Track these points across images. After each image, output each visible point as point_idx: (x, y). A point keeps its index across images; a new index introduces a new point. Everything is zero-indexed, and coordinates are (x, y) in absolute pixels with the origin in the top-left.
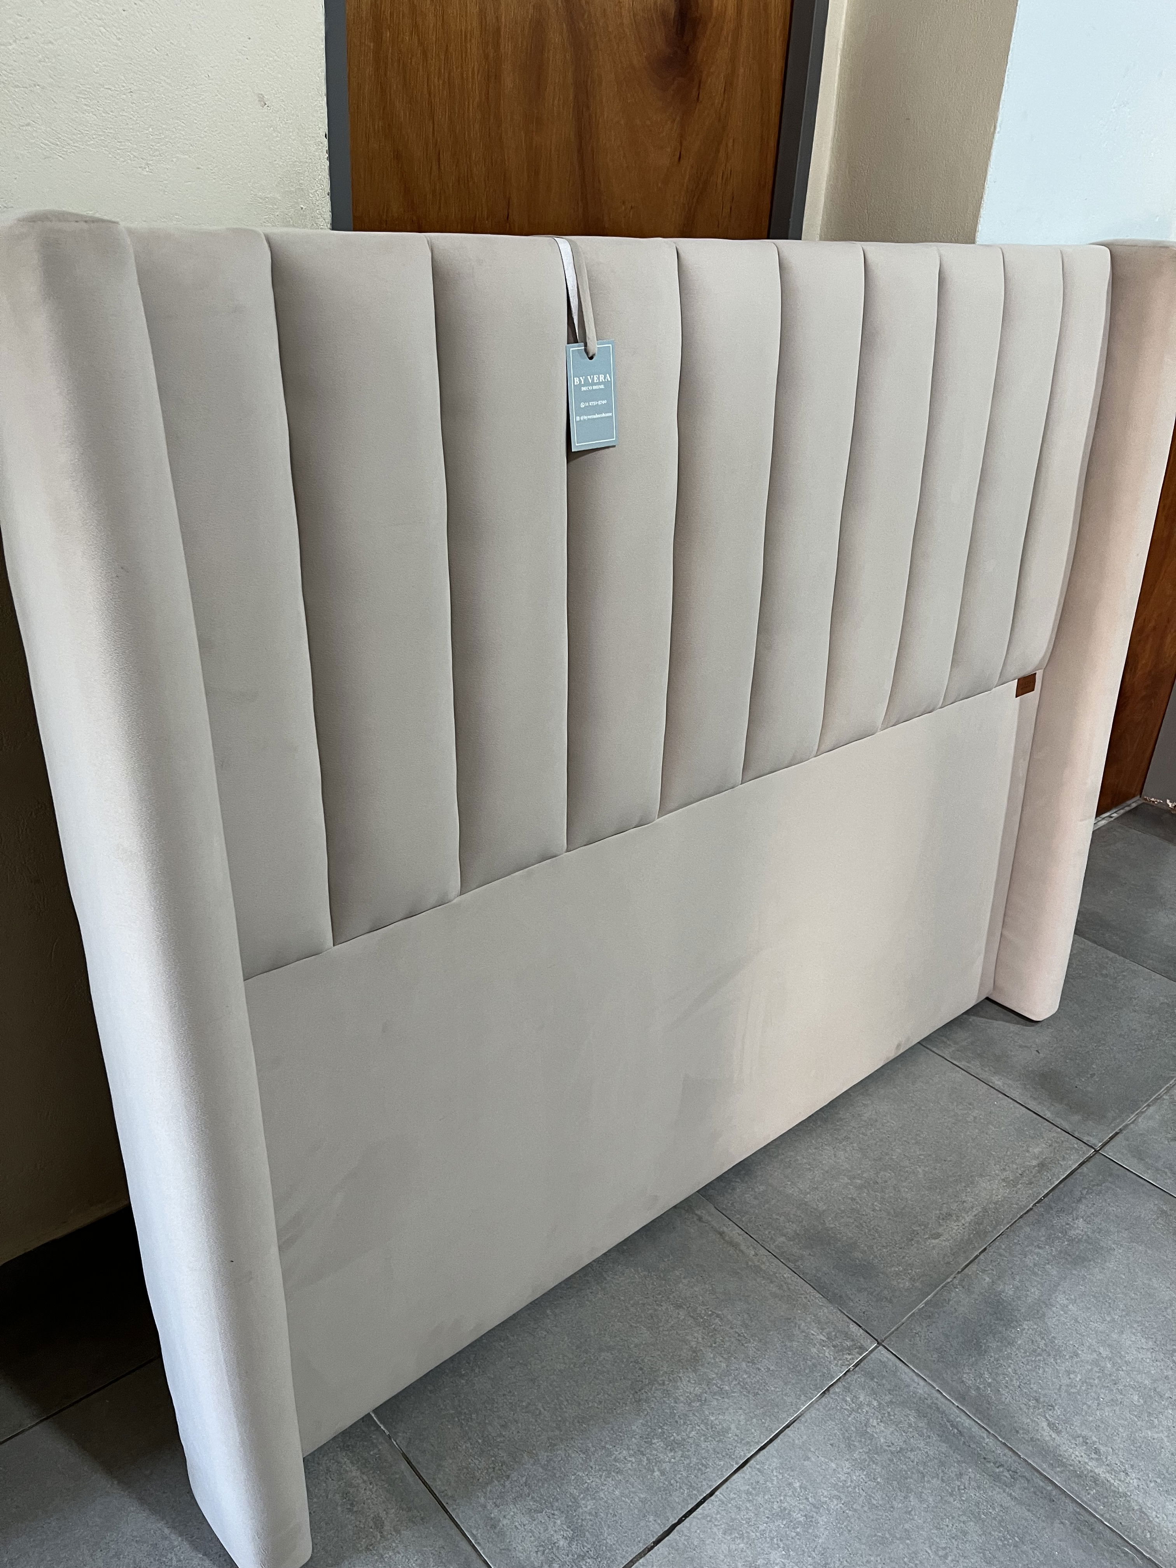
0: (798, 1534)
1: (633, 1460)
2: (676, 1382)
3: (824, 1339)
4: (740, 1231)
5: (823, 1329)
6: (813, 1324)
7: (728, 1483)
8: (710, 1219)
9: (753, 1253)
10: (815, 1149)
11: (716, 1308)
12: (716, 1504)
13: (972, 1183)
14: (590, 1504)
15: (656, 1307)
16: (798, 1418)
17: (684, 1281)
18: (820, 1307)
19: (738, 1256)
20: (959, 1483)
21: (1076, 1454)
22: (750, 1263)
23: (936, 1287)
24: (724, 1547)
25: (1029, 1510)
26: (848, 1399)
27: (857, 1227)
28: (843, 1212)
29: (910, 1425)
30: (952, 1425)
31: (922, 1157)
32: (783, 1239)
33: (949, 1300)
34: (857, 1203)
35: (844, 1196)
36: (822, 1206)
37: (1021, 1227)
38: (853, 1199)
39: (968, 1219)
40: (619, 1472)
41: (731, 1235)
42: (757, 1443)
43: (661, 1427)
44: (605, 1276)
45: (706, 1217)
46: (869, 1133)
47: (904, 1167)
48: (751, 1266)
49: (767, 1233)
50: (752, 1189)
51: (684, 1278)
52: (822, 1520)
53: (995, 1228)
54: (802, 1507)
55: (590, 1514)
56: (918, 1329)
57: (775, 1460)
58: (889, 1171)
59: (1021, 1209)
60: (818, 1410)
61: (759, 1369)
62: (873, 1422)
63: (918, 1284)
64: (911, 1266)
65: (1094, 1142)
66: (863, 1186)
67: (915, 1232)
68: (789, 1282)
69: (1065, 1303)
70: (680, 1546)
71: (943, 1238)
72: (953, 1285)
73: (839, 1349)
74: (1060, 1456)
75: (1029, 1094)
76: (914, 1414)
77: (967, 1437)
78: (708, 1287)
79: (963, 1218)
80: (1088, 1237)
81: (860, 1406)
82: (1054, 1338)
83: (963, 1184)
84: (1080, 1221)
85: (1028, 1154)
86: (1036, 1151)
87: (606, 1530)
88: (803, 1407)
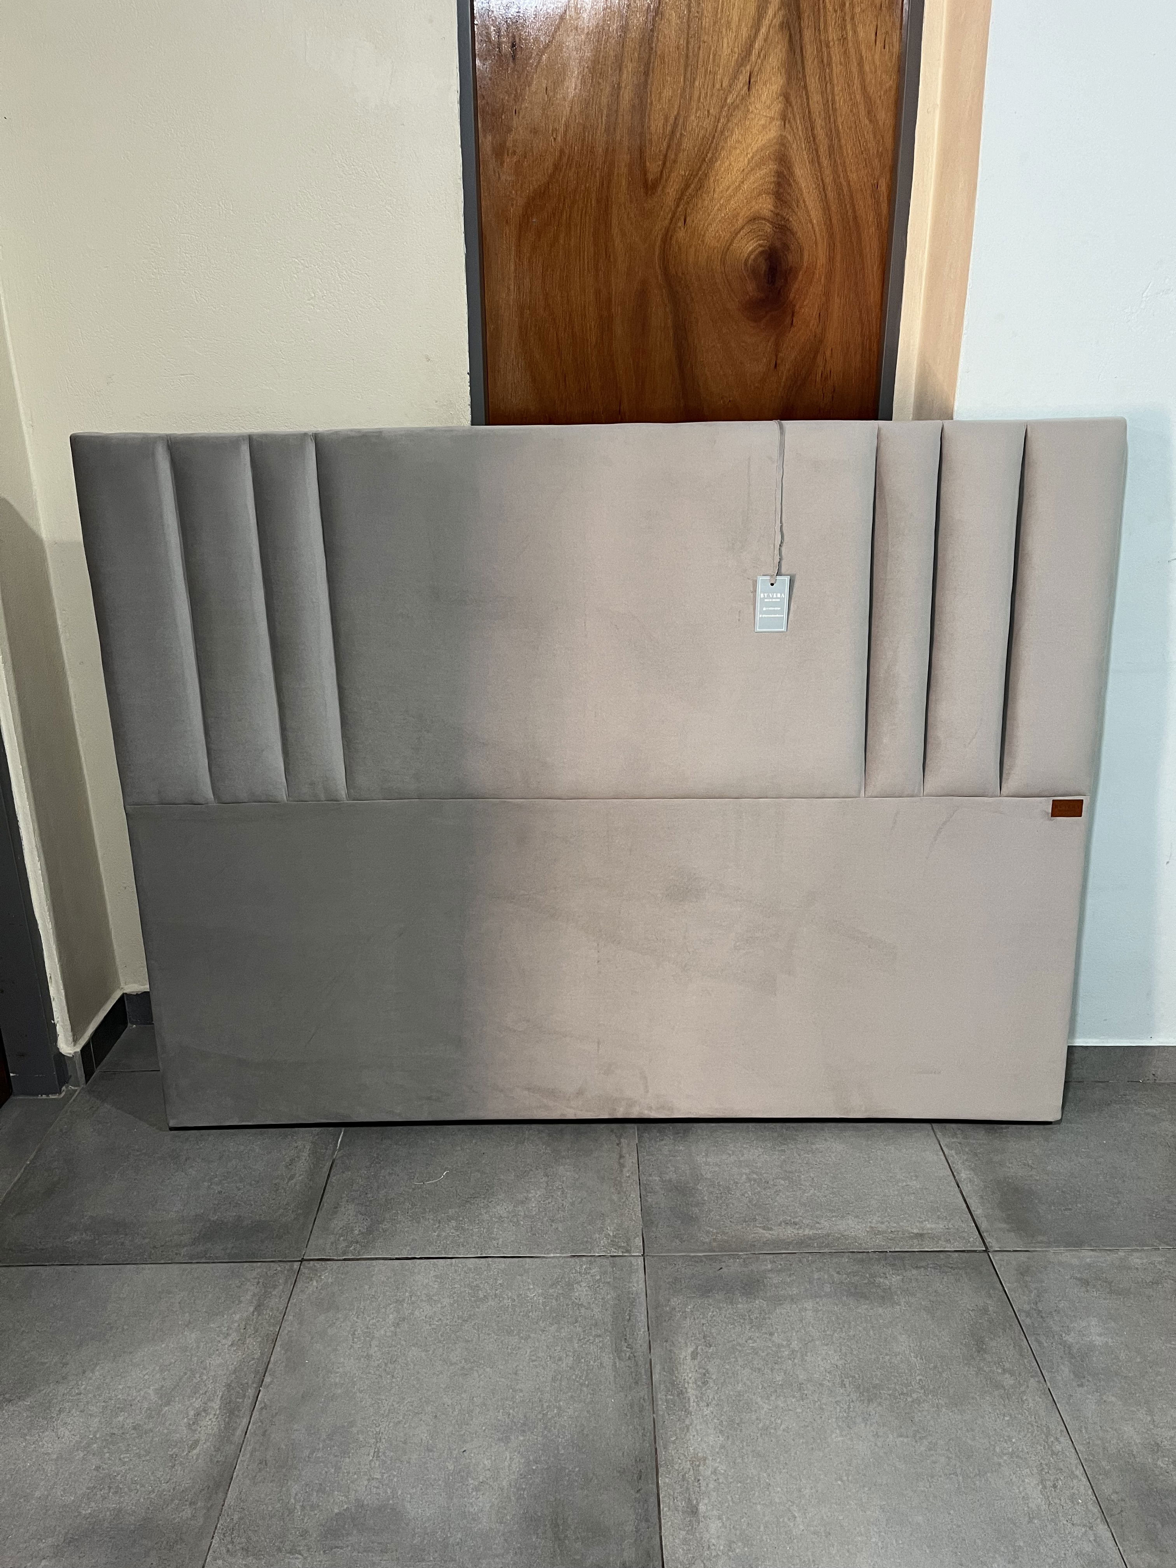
0: (470, 1300)
1: (431, 1222)
2: (498, 1205)
3: (611, 1234)
5: (617, 1230)
6: (615, 1225)
8: (625, 1146)
9: (628, 1175)
11: (567, 1187)
12: (447, 1263)
13: (843, 1217)
14: (388, 1225)
15: (533, 1169)
16: (544, 1257)
18: (631, 1220)
19: (616, 1172)
20: (591, 1338)
21: (688, 1373)
22: (619, 1179)
23: (725, 1251)
24: (426, 1281)
25: (615, 1376)
26: (584, 1267)
27: (717, 1197)
28: (720, 1186)
29: (602, 1299)
30: (630, 1315)
31: (824, 1186)
32: (657, 1178)
33: (724, 1262)
34: (736, 1186)
35: (732, 1178)
36: (709, 1176)
37: (843, 1257)
38: (736, 1183)
39: (806, 1232)
40: (418, 1222)
41: (627, 1160)
42: (504, 1253)
43: (464, 1218)
45: (624, 1144)
47: (802, 1185)
48: (617, 1180)
49: (652, 1170)
52: (491, 1303)
53: (820, 1247)
54: (489, 1291)
55: (383, 1229)
56: (680, 1263)
57: (503, 1265)
58: (787, 1182)
59: (861, 1249)
60: (559, 1261)
61: (551, 1226)
62: (584, 1284)
63: (714, 1244)
64: (724, 1233)
65: (994, 1245)
66: (755, 1180)
67: (755, 1220)
68: (630, 1199)
69: (808, 1308)
70: (407, 1267)
71: (771, 1232)
72: (739, 1257)
73: (613, 1244)
74: (677, 1369)
75: (981, 1193)
76: (614, 1295)
77: (631, 1323)
78: (577, 1176)
79: (804, 1231)
80: (890, 1288)
81: (586, 1273)
82: (769, 1318)
83: (834, 1214)
84: (898, 1277)
85: (918, 1224)
86: (928, 1226)
87: (381, 1239)
88: (552, 1255)
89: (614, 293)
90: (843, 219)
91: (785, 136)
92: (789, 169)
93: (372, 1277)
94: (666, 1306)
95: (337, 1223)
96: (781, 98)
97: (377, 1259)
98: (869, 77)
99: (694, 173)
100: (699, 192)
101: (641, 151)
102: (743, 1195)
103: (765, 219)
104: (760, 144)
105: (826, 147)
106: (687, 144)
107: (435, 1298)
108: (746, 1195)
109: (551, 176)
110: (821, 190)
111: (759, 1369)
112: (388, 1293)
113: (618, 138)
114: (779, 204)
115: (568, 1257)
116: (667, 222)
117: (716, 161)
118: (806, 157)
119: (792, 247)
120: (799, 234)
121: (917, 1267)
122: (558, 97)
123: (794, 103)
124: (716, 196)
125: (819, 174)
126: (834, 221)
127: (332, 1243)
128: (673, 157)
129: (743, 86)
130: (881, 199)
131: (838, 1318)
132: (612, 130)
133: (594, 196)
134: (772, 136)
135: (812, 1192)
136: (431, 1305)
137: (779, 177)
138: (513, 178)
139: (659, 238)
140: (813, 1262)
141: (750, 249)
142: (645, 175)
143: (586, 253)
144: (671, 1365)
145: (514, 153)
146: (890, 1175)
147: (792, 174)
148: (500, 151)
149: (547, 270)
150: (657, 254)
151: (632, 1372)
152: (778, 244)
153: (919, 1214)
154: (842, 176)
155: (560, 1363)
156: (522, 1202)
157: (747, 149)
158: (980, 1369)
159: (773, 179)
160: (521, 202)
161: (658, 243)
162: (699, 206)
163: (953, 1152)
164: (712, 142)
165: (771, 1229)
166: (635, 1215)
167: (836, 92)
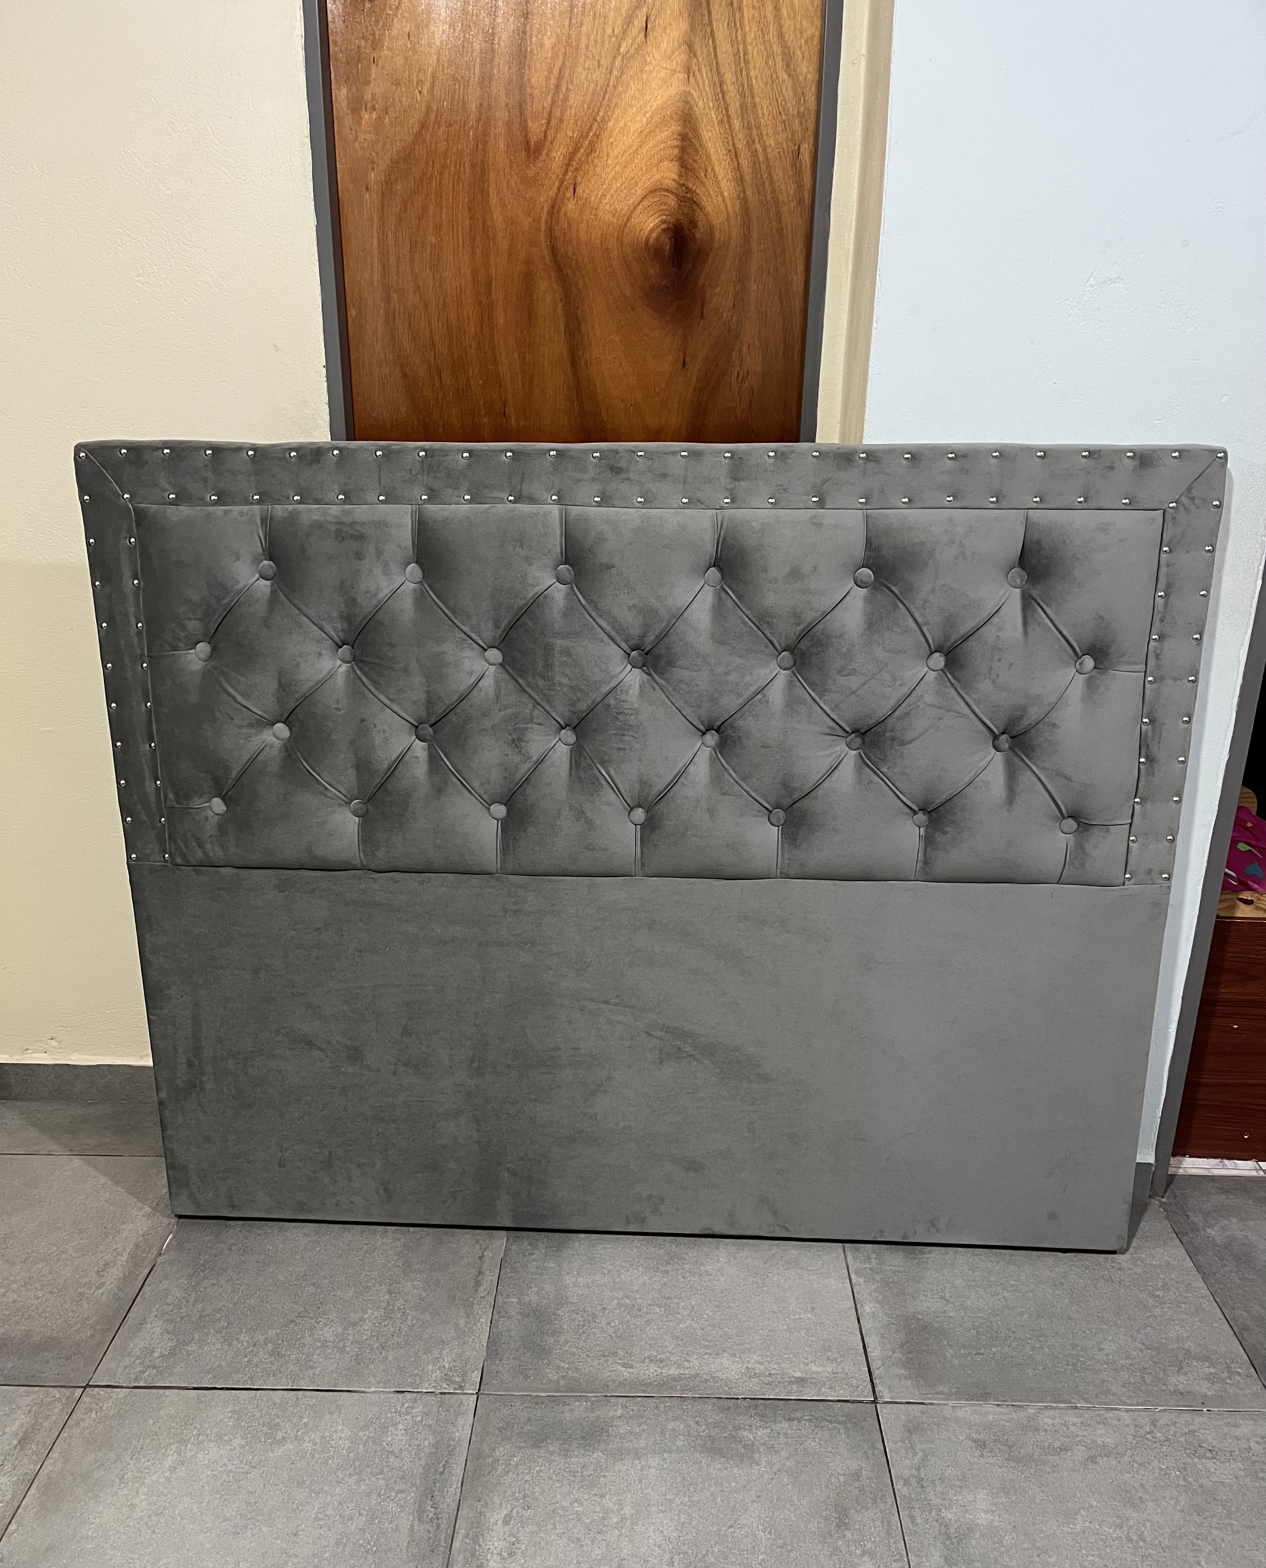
1: (246, 1345)
2: (326, 1326)
3: (447, 1367)
5: (455, 1361)
6: (454, 1355)
7: (271, 1392)
8: (488, 1261)
9: (483, 1296)
11: (410, 1307)
12: (251, 1396)
13: (717, 1354)
14: (194, 1348)
15: (377, 1284)
16: (363, 1392)
17: (415, 1282)
18: (474, 1349)
19: (471, 1291)
20: (393, 1494)
21: (495, 1541)
22: (471, 1299)
23: (573, 1391)
24: (222, 1417)
25: (409, 1543)
26: (407, 1405)
29: (418, 1445)
30: (444, 1466)
31: (705, 1316)
32: (516, 1300)
33: (569, 1405)
34: (603, 1313)
35: (601, 1303)
36: (575, 1299)
37: (706, 1403)
38: (604, 1308)
39: (671, 1372)
40: (230, 1345)
41: (487, 1277)
42: (318, 1386)
43: (283, 1341)
48: (469, 1301)
49: (512, 1291)
50: (545, 1262)
51: (418, 1281)
52: (289, 1446)
53: (683, 1390)
56: (518, 1404)
57: (314, 1401)
59: (730, 1394)
60: (379, 1397)
61: (381, 1353)
62: (401, 1426)
63: (562, 1382)
64: (577, 1369)
65: (885, 1395)
66: (626, 1306)
67: (615, 1354)
68: (479, 1324)
69: (653, 1464)
70: (203, 1399)
71: (630, 1370)
72: (587, 1399)
73: (448, 1379)
74: (483, 1535)
75: (883, 1331)
76: (432, 1441)
77: (443, 1477)
78: (424, 1294)
79: (669, 1369)
80: (753, 1444)
81: (407, 1413)
82: (604, 1476)
83: (708, 1351)
84: (766, 1431)
85: (802, 1366)
86: (814, 1369)
87: (183, 1365)
88: (373, 1389)
89: (494, 274)
90: (759, 193)
91: (689, 92)
92: (695, 131)
93: (161, 1409)
94: (489, 1457)
95: (138, 1344)
96: (683, 48)
97: (171, 1388)
98: (787, 23)
99: (584, 134)
100: (590, 158)
101: (521, 107)
102: (609, 1324)
103: (667, 190)
104: (659, 102)
105: (738, 105)
106: (575, 100)
107: (226, 1438)
108: (612, 1324)
109: (418, 136)
110: (733, 157)
111: (578, 1539)
112: (173, 1430)
113: (494, 92)
114: (683, 173)
115: (391, 1392)
116: (555, 189)
117: (610, 120)
118: (714, 116)
119: (700, 224)
120: (709, 209)
121: (789, 1419)
122: (423, 42)
123: (699, 53)
124: (610, 162)
125: (730, 138)
126: (749, 192)
127: (126, 1367)
128: (558, 114)
129: (639, 32)
130: (804, 168)
131: (684, 1479)
132: (486, 82)
133: (467, 159)
134: (674, 92)
135: (688, 1322)
136: (219, 1447)
137: (683, 140)
138: (373, 137)
139: (546, 209)
140: (671, 1408)
141: (652, 225)
142: (526, 135)
143: (460, 227)
144: (479, 1528)
145: (374, 108)
146: (783, 1305)
147: (698, 137)
148: (357, 105)
149: (415, 246)
150: (543, 229)
151: (430, 1538)
152: (684, 221)
153: (806, 1355)
154: (757, 141)
155: (350, 1523)
156: (354, 1324)
157: (646, 107)
158: (836, 1549)
159: (676, 143)
160: (383, 164)
161: (544, 216)
162: (591, 173)
163: (861, 1280)
164: (604, 98)
165: (632, 1367)
166: (480, 1343)
167: (749, 39)
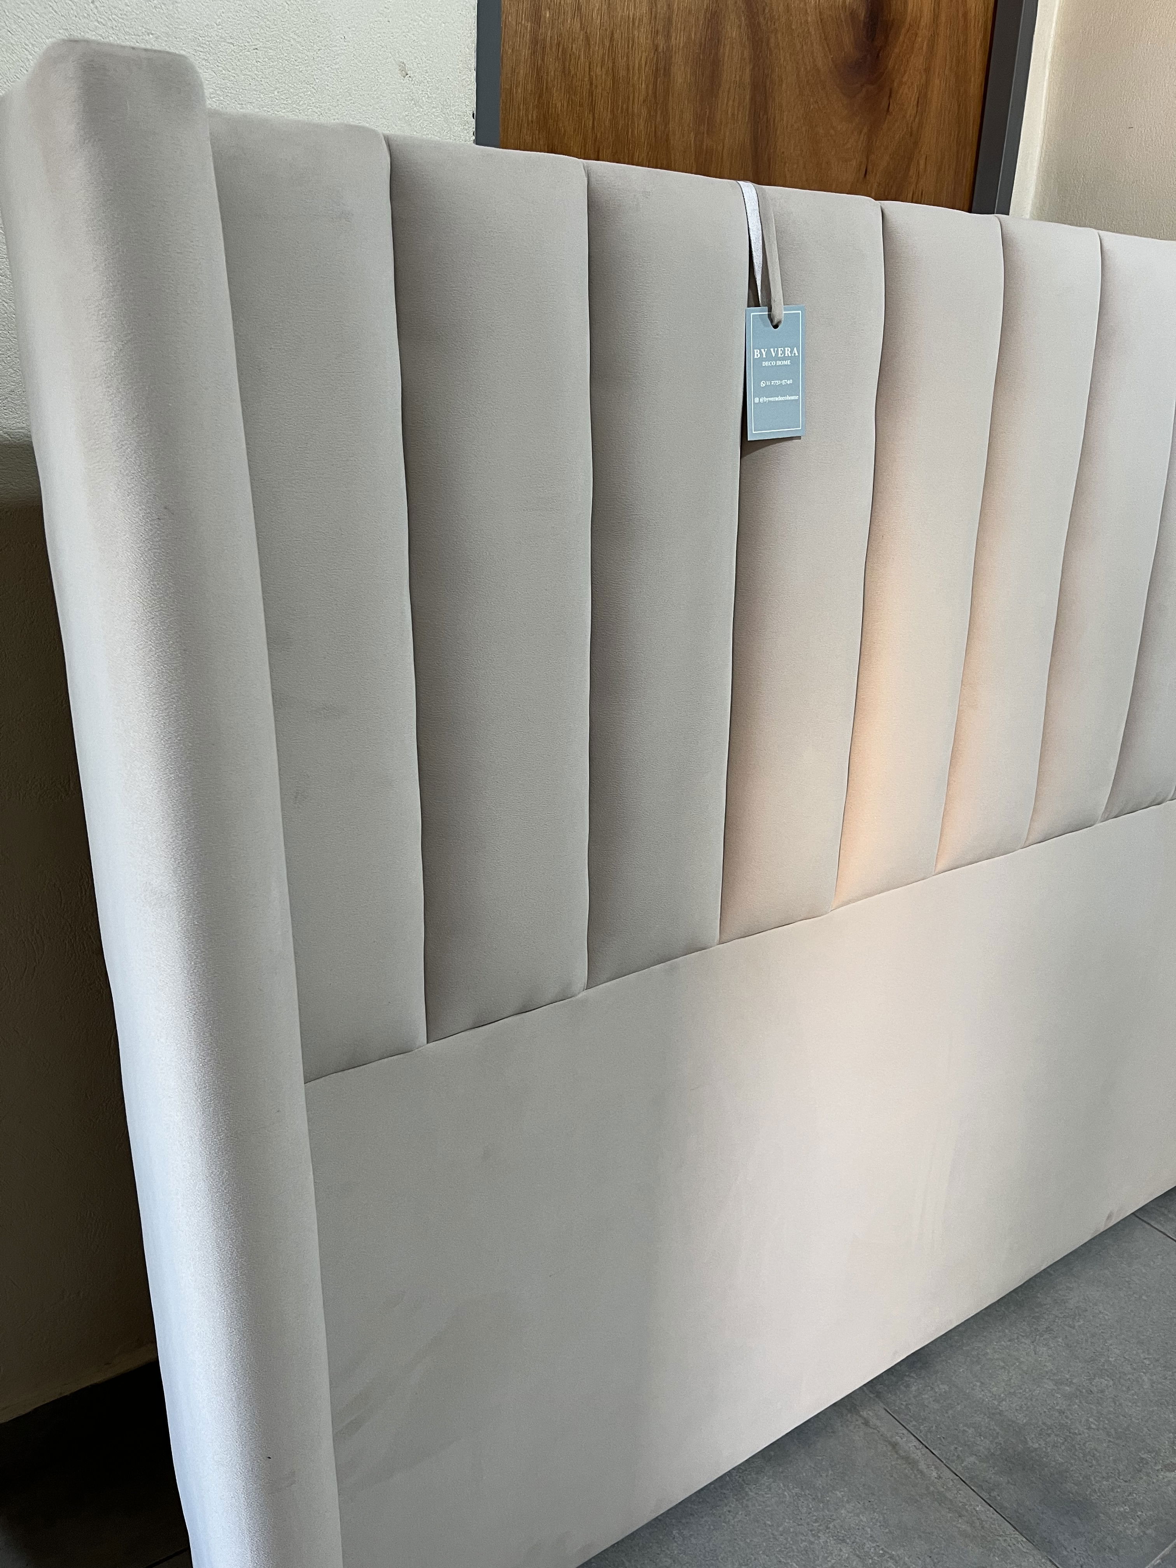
4: (917, 1443)
8: (878, 1423)
9: (934, 1474)
10: (1010, 1341)
17: (847, 1506)
19: (915, 1476)
27: (1068, 1449)
28: (1050, 1428)
34: (1067, 1417)
35: (1049, 1407)
38: (1061, 1412)
41: (907, 1448)
44: (747, 1490)
45: (874, 1421)
46: (1077, 1324)
47: (1125, 1374)
48: (933, 1492)
49: (952, 1448)
50: (932, 1388)
51: (848, 1502)
58: (1106, 1378)
63: (1151, 1532)
64: (1140, 1505)
66: (1074, 1395)
67: (1144, 1461)
78: (878, 1516)
108: (1093, 1426)
